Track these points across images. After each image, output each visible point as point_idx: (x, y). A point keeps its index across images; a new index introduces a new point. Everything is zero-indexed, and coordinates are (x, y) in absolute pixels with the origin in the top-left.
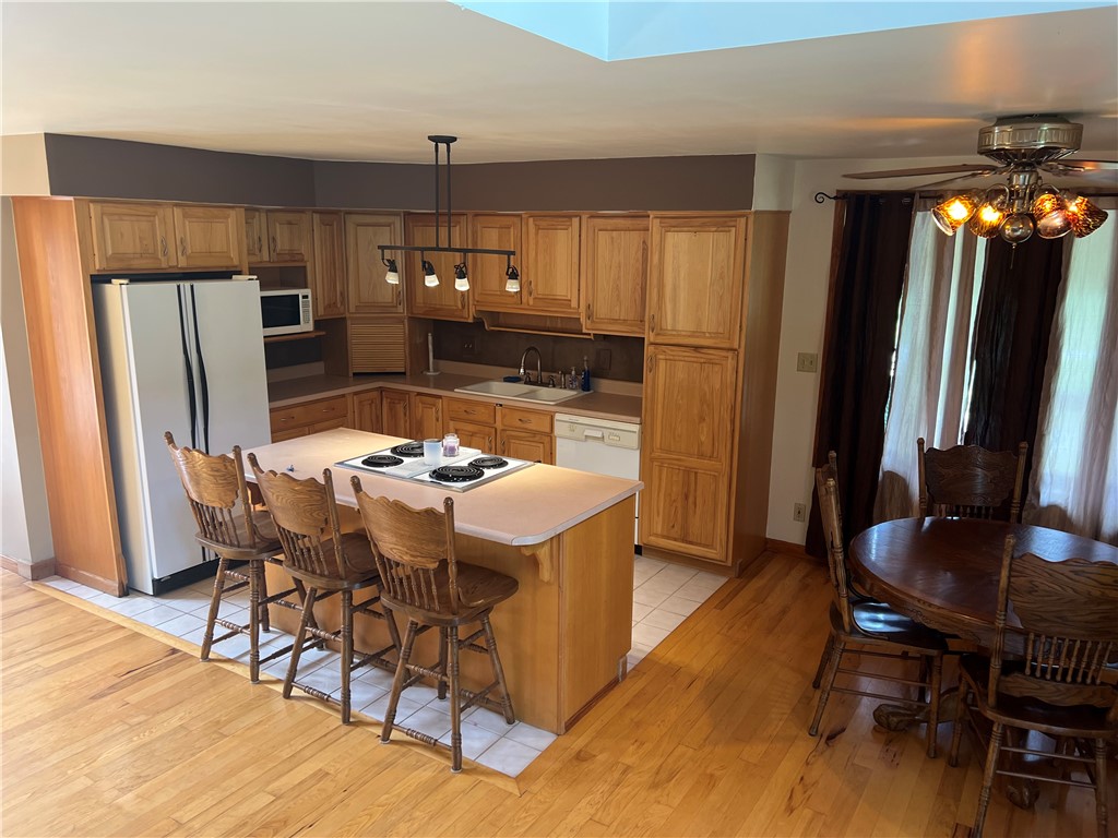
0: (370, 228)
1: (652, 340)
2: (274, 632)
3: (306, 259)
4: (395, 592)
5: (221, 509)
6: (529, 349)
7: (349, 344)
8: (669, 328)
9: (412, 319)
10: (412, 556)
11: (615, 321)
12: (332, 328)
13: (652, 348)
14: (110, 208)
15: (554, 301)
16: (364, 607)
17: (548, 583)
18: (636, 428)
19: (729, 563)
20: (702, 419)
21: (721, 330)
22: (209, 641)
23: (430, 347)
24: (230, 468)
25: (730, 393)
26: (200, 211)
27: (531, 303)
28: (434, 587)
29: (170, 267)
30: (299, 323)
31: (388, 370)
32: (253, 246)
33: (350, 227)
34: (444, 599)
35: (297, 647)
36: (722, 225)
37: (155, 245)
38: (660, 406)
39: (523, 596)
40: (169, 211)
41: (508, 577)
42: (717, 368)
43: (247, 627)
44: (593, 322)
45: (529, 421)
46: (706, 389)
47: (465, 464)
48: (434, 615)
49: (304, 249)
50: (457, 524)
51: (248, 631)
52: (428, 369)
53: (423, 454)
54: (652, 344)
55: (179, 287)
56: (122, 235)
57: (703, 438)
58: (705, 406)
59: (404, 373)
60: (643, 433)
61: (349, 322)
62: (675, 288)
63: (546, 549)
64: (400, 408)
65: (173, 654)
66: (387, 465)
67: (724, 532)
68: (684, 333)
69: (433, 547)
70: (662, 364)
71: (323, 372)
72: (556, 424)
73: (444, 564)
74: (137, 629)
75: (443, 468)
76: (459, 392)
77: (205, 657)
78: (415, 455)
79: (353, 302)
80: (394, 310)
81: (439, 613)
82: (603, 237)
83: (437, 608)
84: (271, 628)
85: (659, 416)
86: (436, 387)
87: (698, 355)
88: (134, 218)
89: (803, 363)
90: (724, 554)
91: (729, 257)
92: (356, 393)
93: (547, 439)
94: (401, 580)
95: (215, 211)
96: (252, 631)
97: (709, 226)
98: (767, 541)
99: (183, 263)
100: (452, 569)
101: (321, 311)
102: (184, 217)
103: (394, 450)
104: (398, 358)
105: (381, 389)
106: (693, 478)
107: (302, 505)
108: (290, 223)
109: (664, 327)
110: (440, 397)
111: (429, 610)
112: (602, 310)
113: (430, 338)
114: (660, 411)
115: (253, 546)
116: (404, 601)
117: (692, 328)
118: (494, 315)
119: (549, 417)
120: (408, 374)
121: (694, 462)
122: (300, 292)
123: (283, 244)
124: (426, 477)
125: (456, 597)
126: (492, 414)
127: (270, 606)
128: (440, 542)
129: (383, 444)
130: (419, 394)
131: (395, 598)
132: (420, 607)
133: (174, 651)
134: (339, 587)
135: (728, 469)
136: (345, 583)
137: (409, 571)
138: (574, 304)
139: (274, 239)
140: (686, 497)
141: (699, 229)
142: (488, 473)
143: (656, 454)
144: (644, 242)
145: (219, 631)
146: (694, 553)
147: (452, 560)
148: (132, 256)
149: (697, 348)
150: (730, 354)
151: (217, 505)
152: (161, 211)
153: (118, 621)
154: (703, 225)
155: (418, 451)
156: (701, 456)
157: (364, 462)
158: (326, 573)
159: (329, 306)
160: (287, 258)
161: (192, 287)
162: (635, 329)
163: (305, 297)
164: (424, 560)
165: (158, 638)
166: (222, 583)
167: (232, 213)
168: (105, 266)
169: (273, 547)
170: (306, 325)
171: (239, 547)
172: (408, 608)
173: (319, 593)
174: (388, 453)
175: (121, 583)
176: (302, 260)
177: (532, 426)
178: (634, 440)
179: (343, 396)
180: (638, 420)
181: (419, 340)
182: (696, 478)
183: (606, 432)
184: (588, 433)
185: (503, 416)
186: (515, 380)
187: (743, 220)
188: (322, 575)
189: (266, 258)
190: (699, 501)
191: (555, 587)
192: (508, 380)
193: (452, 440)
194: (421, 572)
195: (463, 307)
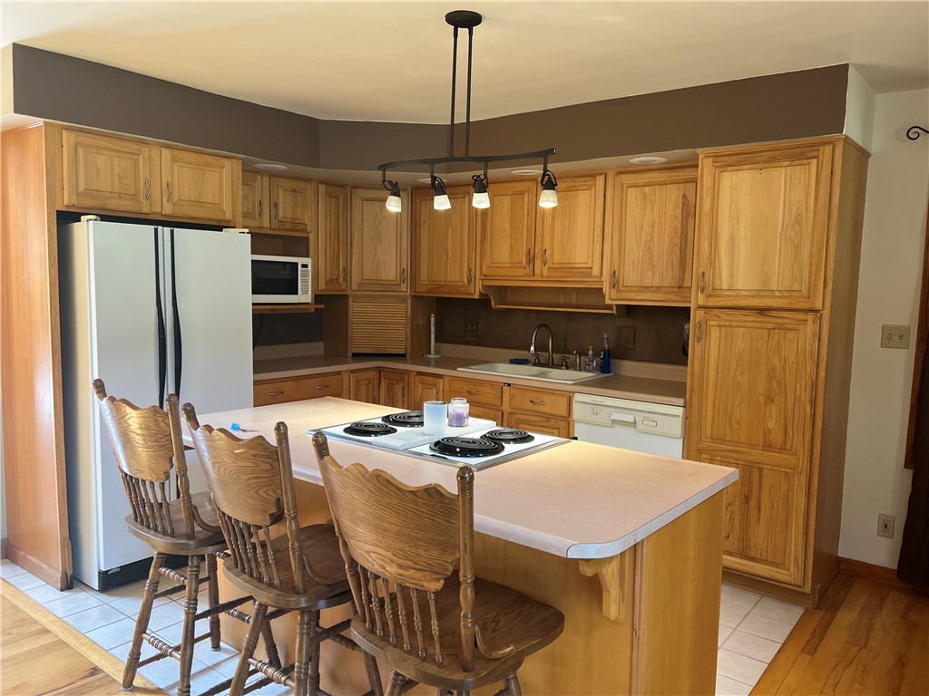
0: (377, 203)
1: (701, 302)
2: (227, 651)
3: (308, 230)
4: (373, 621)
5: (152, 483)
6: (540, 326)
7: (350, 323)
8: (725, 287)
9: (415, 299)
10: (400, 566)
11: (646, 289)
12: (332, 304)
13: (701, 313)
14: (87, 139)
15: (572, 269)
16: (337, 632)
17: (616, 622)
18: (679, 411)
19: (808, 589)
20: (770, 400)
21: (796, 287)
22: (135, 662)
23: (433, 328)
24: (162, 425)
25: (810, 367)
26: (192, 157)
27: (545, 273)
28: (434, 622)
29: (153, 213)
30: (297, 294)
31: (389, 351)
32: (253, 209)
33: (356, 201)
34: (450, 639)
35: (237, 682)
36: (799, 156)
37: (137, 187)
38: (711, 384)
39: (570, 641)
40: (155, 152)
41: (544, 606)
42: (790, 335)
43: (177, 649)
44: (618, 291)
45: (542, 403)
46: (776, 361)
47: (477, 436)
48: (431, 669)
49: (307, 220)
50: (478, 517)
51: (177, 655)
52: (430, 353)
53: (421, 424)
54: (700, 307)
55: (156, 230)
56: (98, 170)
57: (771, 425)
58: (775, 384)
59: (404, 355)
60: (687, 417)
61: (351, 300)
62: (732, 239)
63: (614, 565)
64: (398, 388)
65: (92, 674)
66: (376, 433)
67: (800, 547)
68: (744, 293)
69: (435, 553)
70: (715, 333)
71: (322, 353)
72: (576, 407)
73: (452, 582)
74: (64, 636)
75: (448, 439)
76: (463, 372)
77: (128, 684)
78: (412, 425)
79: (356, 278)
80: (396, 288)
81: (440, 665)
82: (633, 195)
83: (439, 658)
84: (222, 644)
85: (711, 397)
86: (437, 366)
87: (765, 319)
88: (114, 154)
89: (891, 337)
90: (801, 576)
91: (808, 195)
92: (352, 372)
93: (563, 424)
94: (382, 602)
95: (210, 159)
96: (183, 656)
97: (779, 160)
98: (839, 561)
99: (168, 209)
100: (466, 595)
101: (322, 286)
102: (172, 160)
103: (386, 418)
104: (399, 339)
105: (380, 370)
106: (756, 473)
107: (244, 477)
108: (294, 191)
109: (717, 285)
110: (441, 376)
111: (424, 660)
112: (631, 276)
113: (433, 319)
114: (711, 389)
115: (191, 536)
116: (385, 638)
117: (757, 286)
118: (502, 291)
119: (565, 400)
120: (408, 355)
121: (757, 455)
122: (300, 261)
123: (285, 212)
124: (426, 449)
125: (471, 643)
126: (499, 394)
127: (222, 616)
128: (448, 546)
129: (373, 413)
130: (419, 373)
131: (372, 631)
132: (409, 652)
133: (95, 671)
134: (293, 605)
135: (806, 465)
136: (303, 599)
137: (394, 588)
138: (596, 271)
139: (276, 205)
140: (747, 499)
141: (766, 165)
142: (510, 448)
143: (706, 444)
144: (684, 196)
145: (147, 651)
146: (761, 573)
147: (466, 576)
148: (109, 195)
149: (762, 311)
150: (810, 317)
151: (148, 477)
152: (146, 150)
153: (44, 621)
154: (772, 160)
155: (417, 420)
156: (768, 446)
157: (345, 430)
158: (276, 582)
159: (331, 280)
160: (290, 226)
161: (172, 232)
162: (673, 297)
163: (305, 266)
164: (418, 575)
165: (84, 650)
166: (156, 584)
167: (228, 163)
168: (74, 201)
169: (216, 538)
170: (304, 296)
171: (173, 536)
172: (392, 651)
173: (270, 610)
174: (379, 421)
175: (65, 574)
176: (305, 231)
177: (546, 409)
178: (677, 426)
179: (339, 373)
180: (681, 401)
181: (421, 322)
182: (760, 477)
183: (639, 417)
184: (616, 416)
185: (512, 397)
186: (524, 362)
187: (828, 149)
188: (271, 585)
189: (266, 223)
190: (765, 505)
191: (626, 631)
192: (514, 362)
193: (460, 406)
194: (414, 595)
195: (469, 281)
